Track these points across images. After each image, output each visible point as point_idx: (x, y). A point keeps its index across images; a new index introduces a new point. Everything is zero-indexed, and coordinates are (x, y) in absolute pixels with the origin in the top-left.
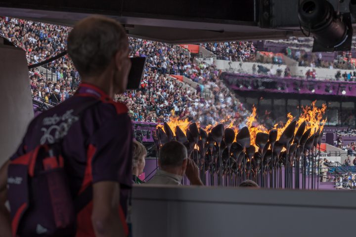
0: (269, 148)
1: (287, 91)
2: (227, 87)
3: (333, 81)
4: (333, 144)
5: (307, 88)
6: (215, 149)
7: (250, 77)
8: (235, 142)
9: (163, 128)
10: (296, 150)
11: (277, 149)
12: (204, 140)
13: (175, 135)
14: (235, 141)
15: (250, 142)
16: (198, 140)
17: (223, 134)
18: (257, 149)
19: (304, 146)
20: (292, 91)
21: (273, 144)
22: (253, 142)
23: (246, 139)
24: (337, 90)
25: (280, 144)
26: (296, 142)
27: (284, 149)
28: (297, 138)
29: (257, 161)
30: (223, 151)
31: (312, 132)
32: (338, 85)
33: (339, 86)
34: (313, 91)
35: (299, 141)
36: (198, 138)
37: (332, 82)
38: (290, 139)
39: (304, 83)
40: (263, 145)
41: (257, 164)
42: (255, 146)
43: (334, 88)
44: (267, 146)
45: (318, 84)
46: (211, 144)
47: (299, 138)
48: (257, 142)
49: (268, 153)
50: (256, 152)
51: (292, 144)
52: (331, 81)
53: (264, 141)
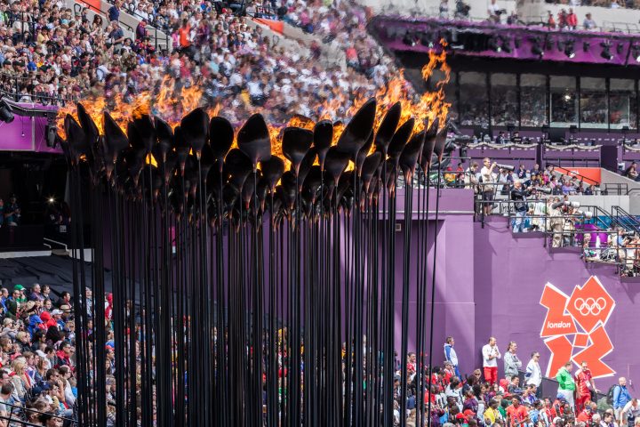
0: (316, 163)
1: (515, 54)
2: (380, 44)
3: (617, 35)
4: (614, 168)
5: (560, 50)
6: (192, 164)
7: (433, 24)
8: (235, 150)
9: (77, 118)
10: (381, 168)
11: (335, 166)
12: (166, 144)
13: (101, 132)
14: (235, 145)
15: (269, 150)
16: (151, 143)
17: (207, 130)
18: (288, 165)
19: (398, 158)
20: (528, 55)
21: (324, 153)
22: (276, 149)
23: (261, 141)
24: (626, 54)
25: (341, 154)
26: (380, 148)
27: (351, 166)
28: (382, 141)
29: (290, 193)
30: (208, 169)
31: (418, 127)
32: (628, 43)
33: (631, 46)
34: (572, 56)
35: (387, 147)
36: (151, 139)
37: (616, 37)
38: (363, 143)
39: (553, 39)
40: (301, 155)
41: (290, 200)
42: (282, 157)
43: (619, 50)
44: (309, 159)
45: (585, 40)
46: (183, 154)
47: (386, 141)
48: (287, 149)
49: (314, 174)
50: (286, 170)
51: (370, 153)
52: (613, 34)
53: (303, 147)
